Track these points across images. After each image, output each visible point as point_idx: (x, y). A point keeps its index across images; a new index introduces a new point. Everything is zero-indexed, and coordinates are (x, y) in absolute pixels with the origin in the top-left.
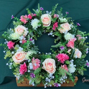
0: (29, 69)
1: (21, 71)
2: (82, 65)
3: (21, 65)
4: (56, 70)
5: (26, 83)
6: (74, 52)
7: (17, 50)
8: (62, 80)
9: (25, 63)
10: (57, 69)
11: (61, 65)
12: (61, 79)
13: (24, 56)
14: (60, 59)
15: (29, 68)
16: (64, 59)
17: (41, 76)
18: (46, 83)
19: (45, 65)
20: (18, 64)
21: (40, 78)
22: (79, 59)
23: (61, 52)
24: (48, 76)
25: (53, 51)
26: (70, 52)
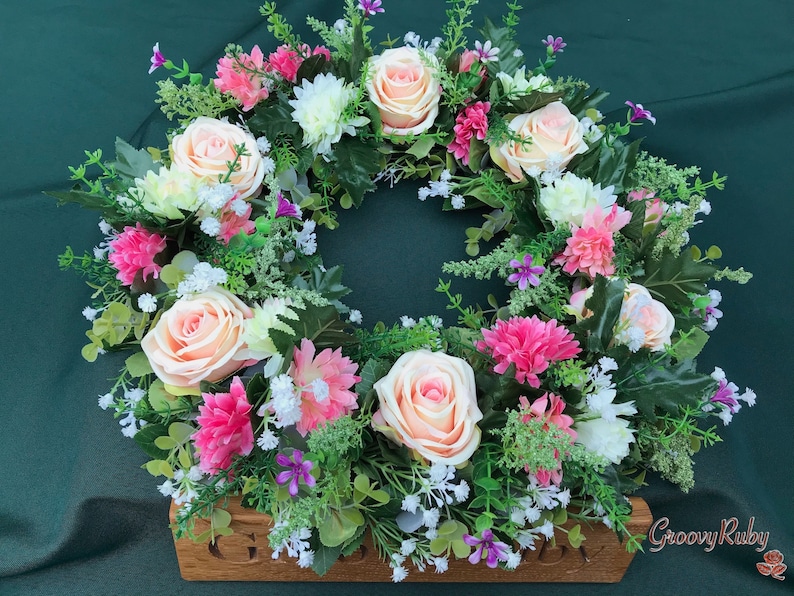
0: (272, 427)
1: (211, 446)
2: (685, 402)
3: (206, 397)
4: (485, 438)
5: (252, 551)
6: (619, 304)
7: (182, 288)
8: (533, 515)
9: (237, 382)
10: (493, 432)
11: (523, 399)
12: (522, 512)
13: (232, 328)
14: (509, 358)
15: (268, 420)
16: (540, 358)
17: (362, 481)
18: (408, 547)
19: (400, 400)
20: (188, 398)
21: (357, 504)
22: (657, 355)
23: (515, 305)
24: (419, 486)
25: (456, 301)
26: (589, 304)
